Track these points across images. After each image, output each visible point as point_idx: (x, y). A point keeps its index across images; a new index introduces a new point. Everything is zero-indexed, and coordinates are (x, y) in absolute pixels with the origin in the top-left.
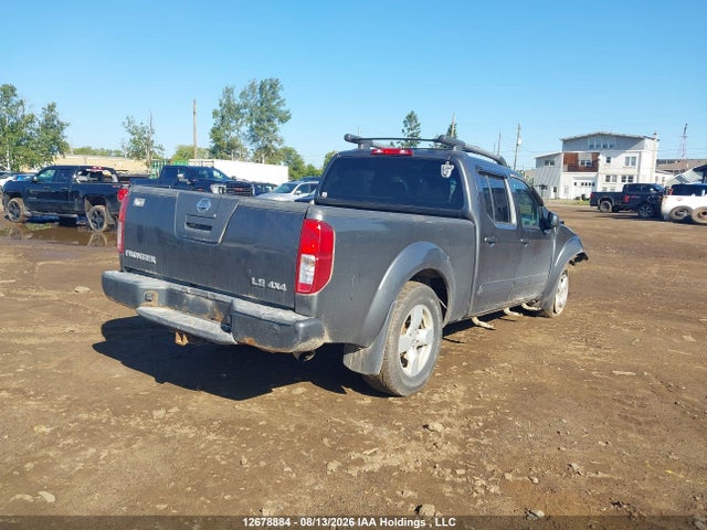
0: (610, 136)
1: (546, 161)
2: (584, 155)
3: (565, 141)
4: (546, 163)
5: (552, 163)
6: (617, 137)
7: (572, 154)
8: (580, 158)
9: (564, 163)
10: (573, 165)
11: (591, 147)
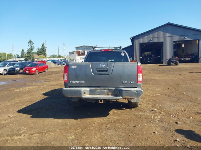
0: (87, 46)
1: (72, 53)
2: (81, 51)
3: (76, 48)
4: (72, 54)
5: (74, 54)
6: (89, 46)
7: (78, 51)
8: (81, 52)
9: (77, 53)
10: (79, 54)
11: (83, 49)
